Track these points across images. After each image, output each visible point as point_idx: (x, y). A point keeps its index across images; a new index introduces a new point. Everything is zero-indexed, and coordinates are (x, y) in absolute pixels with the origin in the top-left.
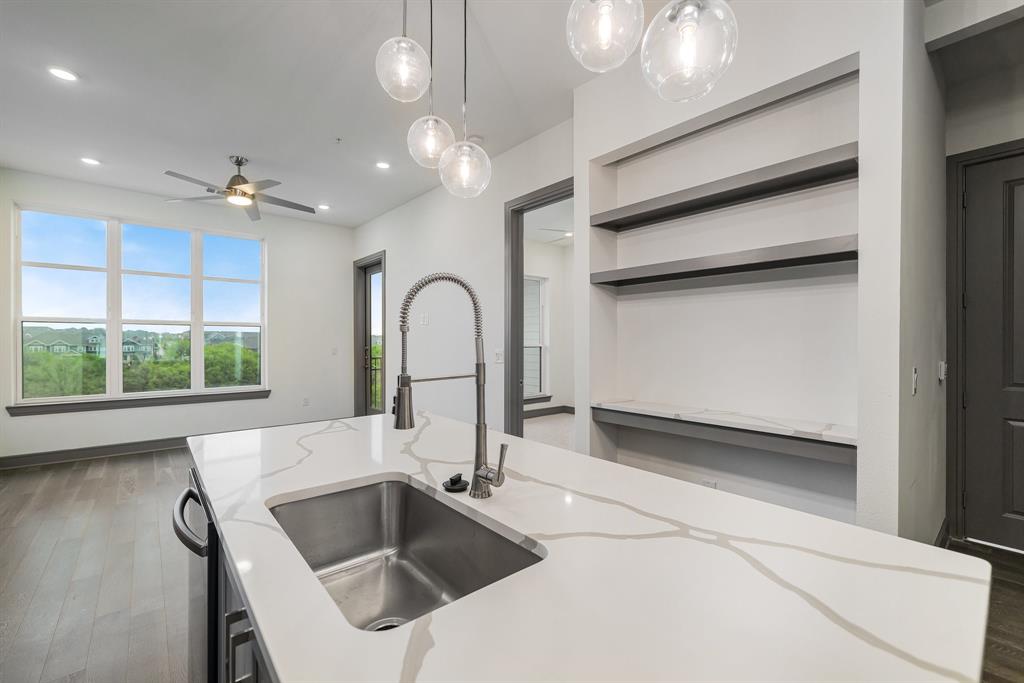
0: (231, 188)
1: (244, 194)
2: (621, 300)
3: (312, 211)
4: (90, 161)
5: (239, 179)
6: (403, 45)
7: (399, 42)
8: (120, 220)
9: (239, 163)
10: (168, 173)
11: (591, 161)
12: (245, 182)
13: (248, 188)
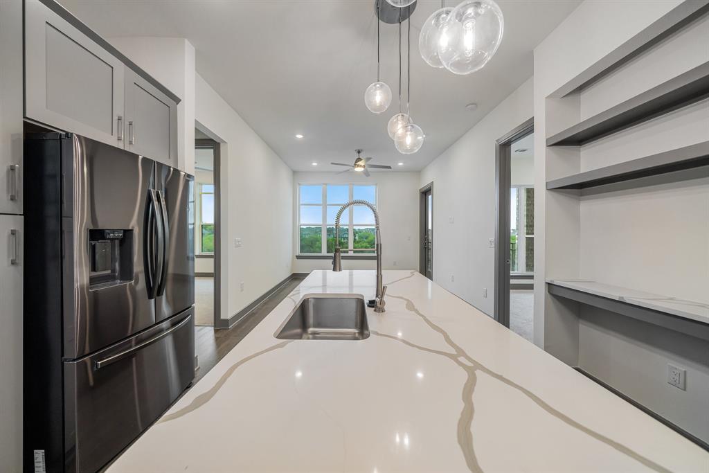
0: (355, 165)
1: (361, 166)
2: (583, 200)
3: (390, 168)
4: (315, 164)
5: (359, 159)
6: (378, 85)
7: (375, 85)
8: (326, 184)
9: (359, 152)
10: (332, 163)
11: (546, 98)
12: (361, 160)
13: (361, 163)
